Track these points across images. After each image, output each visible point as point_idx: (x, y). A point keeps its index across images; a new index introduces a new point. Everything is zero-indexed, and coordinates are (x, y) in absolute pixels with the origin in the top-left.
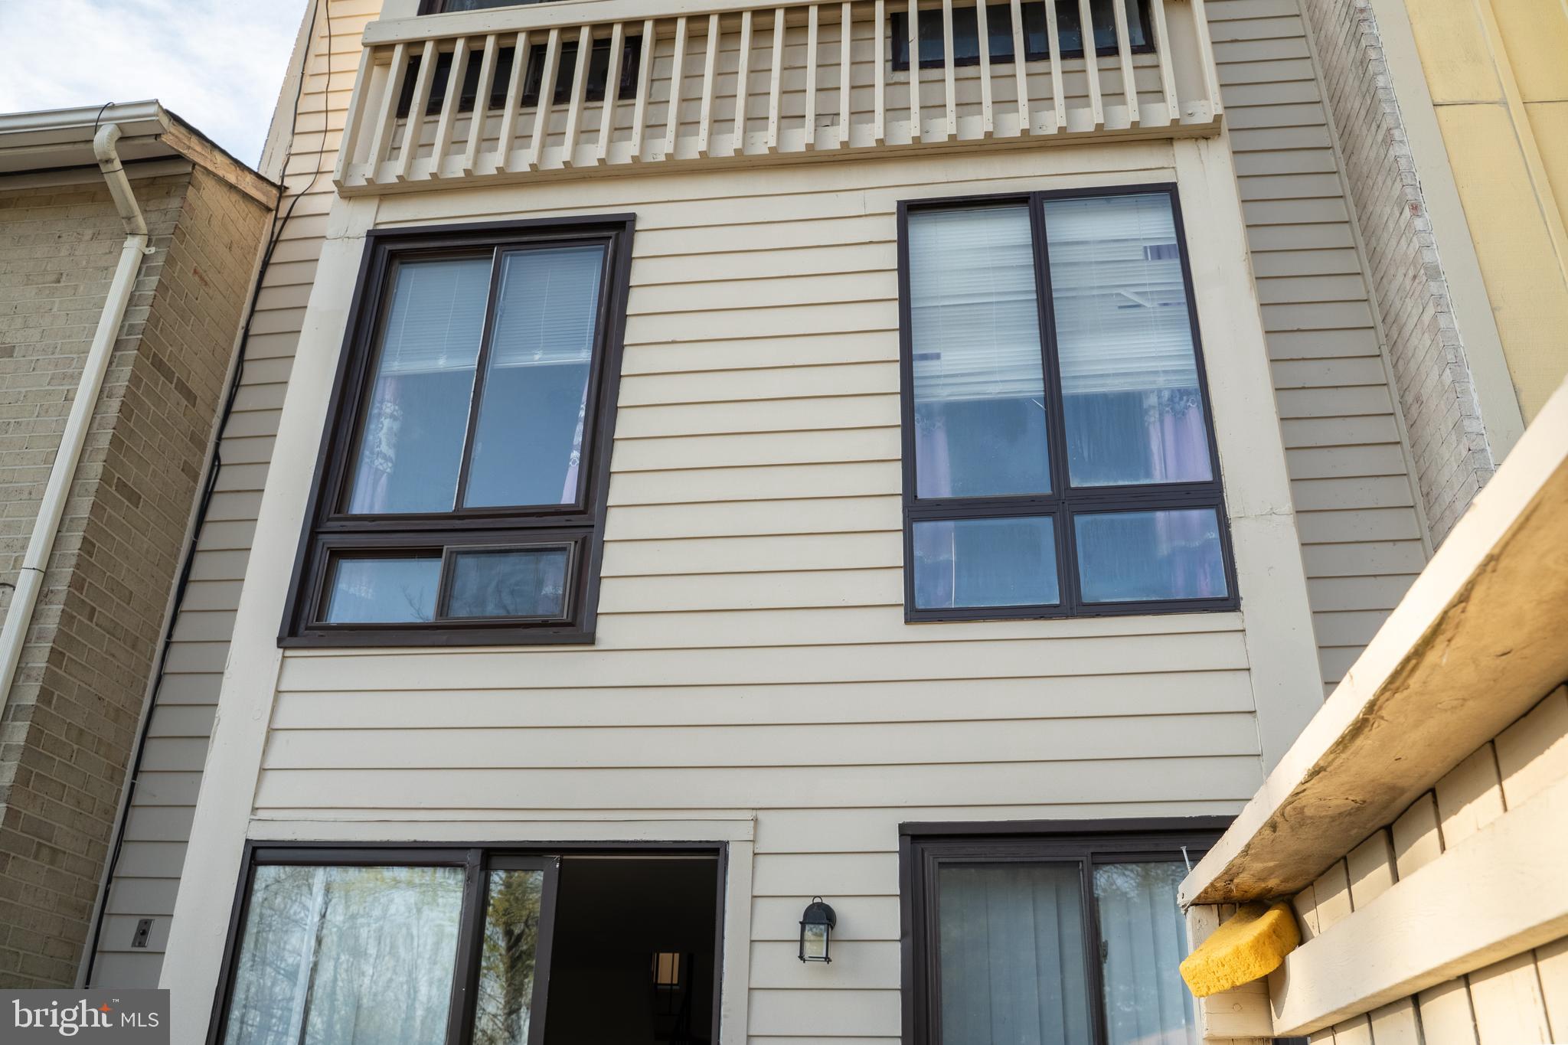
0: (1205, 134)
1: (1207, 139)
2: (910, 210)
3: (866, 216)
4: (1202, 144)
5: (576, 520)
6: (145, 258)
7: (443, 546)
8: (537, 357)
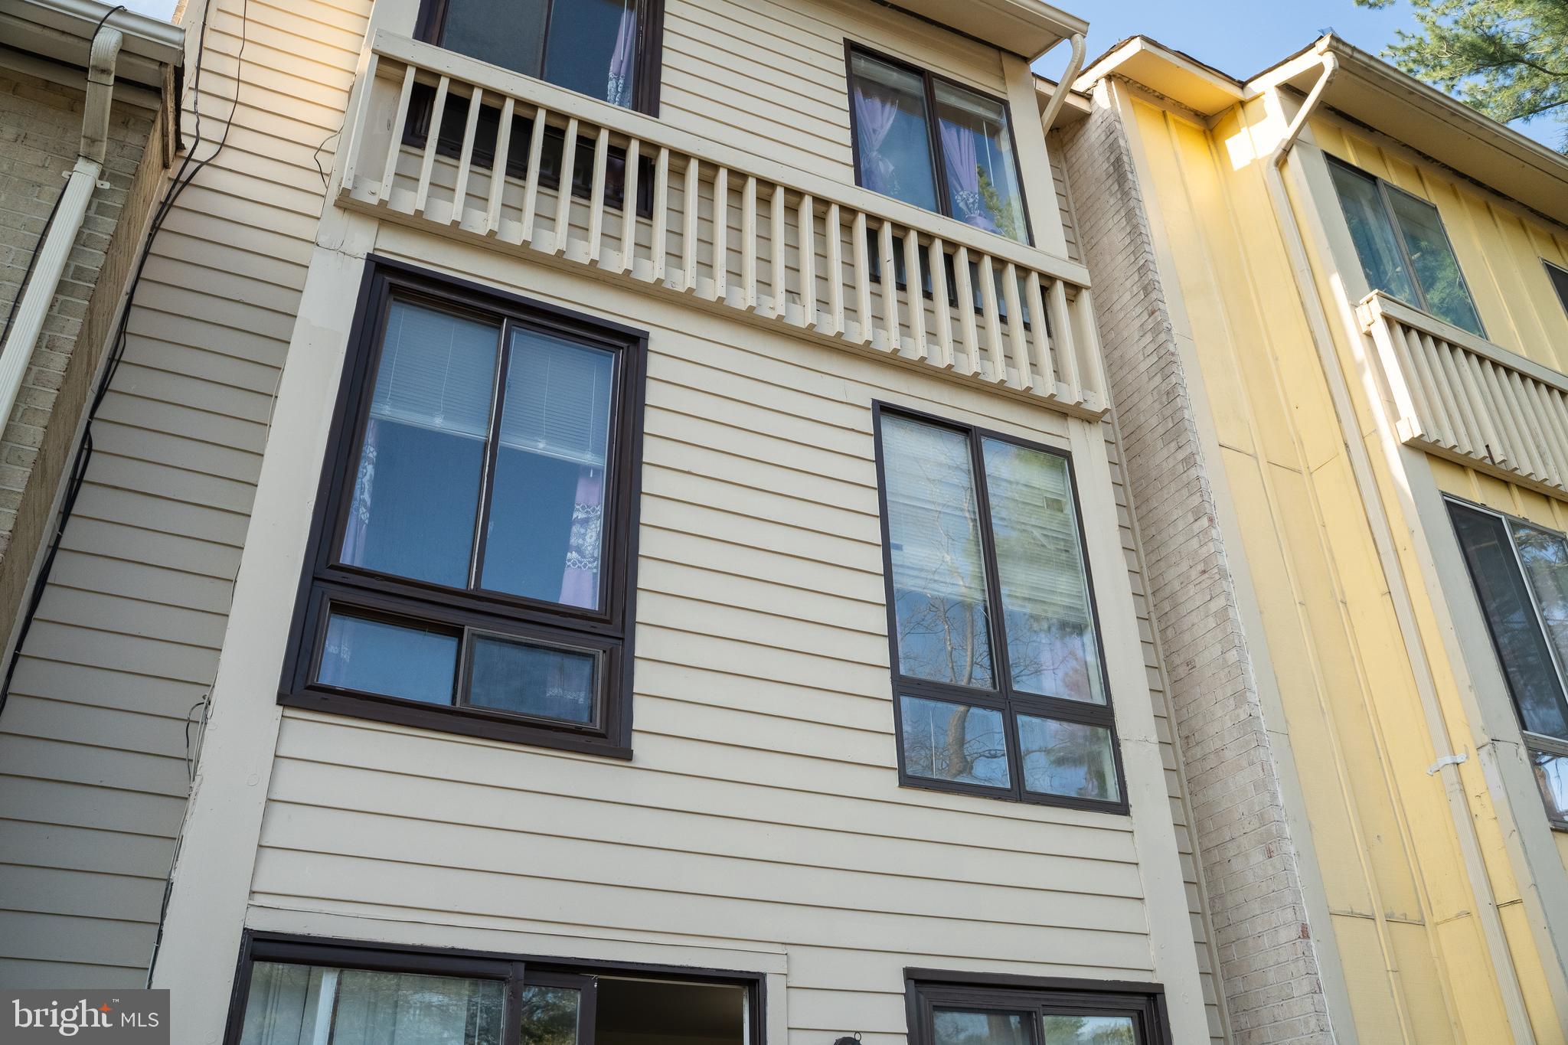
0: (1089, 419)
1: (1089, 423)
2: (884, 410)
3: (846, 403)
4: (1086, 425)
5: (600, 628)
6: (96, 192)
7: (464, 626)
8: (541, 445)
